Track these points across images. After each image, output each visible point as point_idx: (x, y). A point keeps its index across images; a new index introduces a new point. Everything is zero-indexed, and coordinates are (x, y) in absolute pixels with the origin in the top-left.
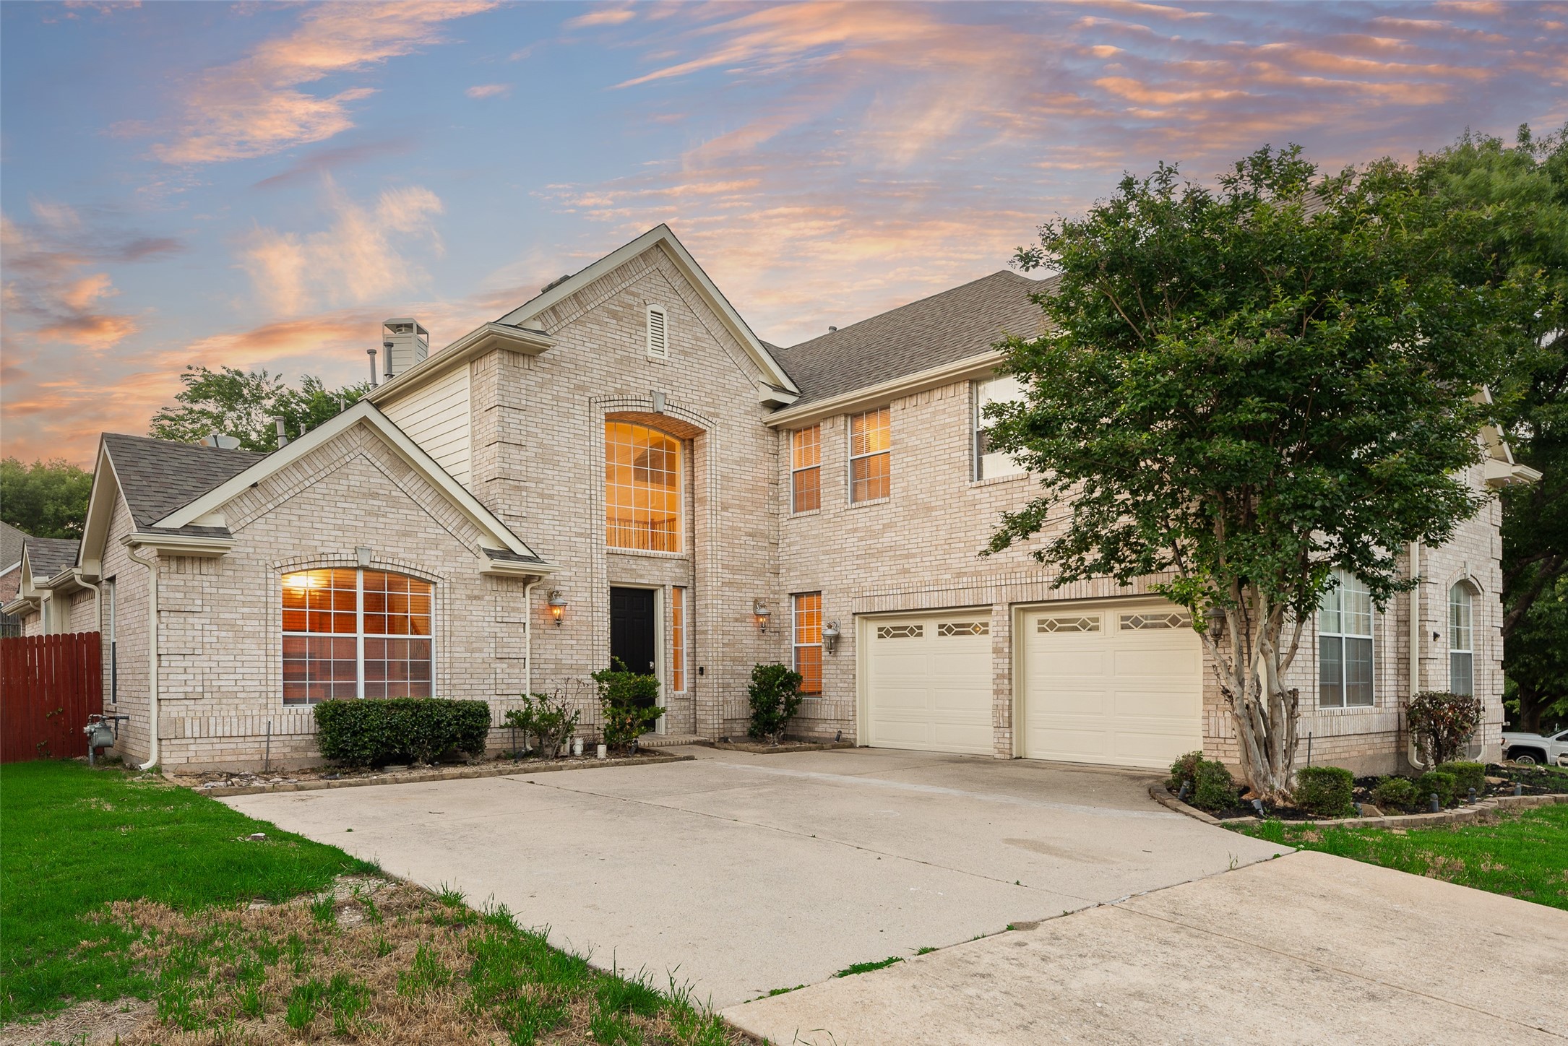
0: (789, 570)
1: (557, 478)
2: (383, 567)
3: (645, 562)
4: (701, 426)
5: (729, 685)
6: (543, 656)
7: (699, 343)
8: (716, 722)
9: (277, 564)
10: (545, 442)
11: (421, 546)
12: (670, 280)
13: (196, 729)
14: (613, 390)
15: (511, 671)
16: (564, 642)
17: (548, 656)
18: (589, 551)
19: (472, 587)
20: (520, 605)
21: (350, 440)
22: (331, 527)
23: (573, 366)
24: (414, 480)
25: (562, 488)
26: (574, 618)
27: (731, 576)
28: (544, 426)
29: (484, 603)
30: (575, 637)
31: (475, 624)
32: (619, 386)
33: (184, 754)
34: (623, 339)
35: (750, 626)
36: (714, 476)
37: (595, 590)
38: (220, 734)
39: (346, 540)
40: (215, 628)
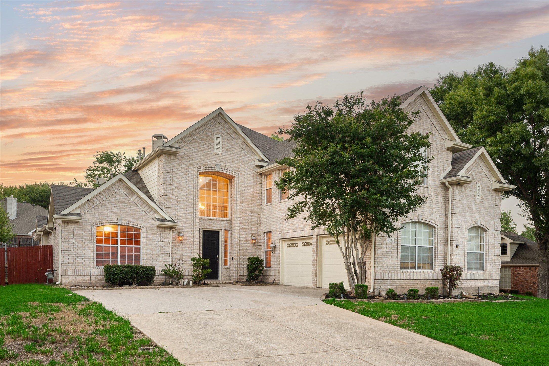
0: (264, 224)
1: (182, 195)
2: (125, 224)
3: (215, 222)
4: (233, 175)
5: (242, 264)
6: (176, 253)
7: (233, 147)
8: (236, 276)
9: (95, 224)
10: (179, 183)
11: (137, 218)
12: (223, 126)
13: (71, 273)
14: (202, 164)
15: (165, 257)
16: (184, 248)
17: (178, 253)
18: (193, 218)
19: (153, 230)
20: (168, 236)
21: (116, 185)
22: (110, 212)
23: (189, 158)
24: (136, 197)
25: (184, 198)
26: (187, 240)
27: (243, 226)
28: (178, 178)
29: (157, 235)
30: (187, 247)
31: (154, 242)
32: (204, 163)
33: (68, 280)
34: (206, 147)
35: (250, 243)
36: (237, 192)
37: (194, 231)
38: (78, 274)
39: (115, 216)
40: (77, 243)
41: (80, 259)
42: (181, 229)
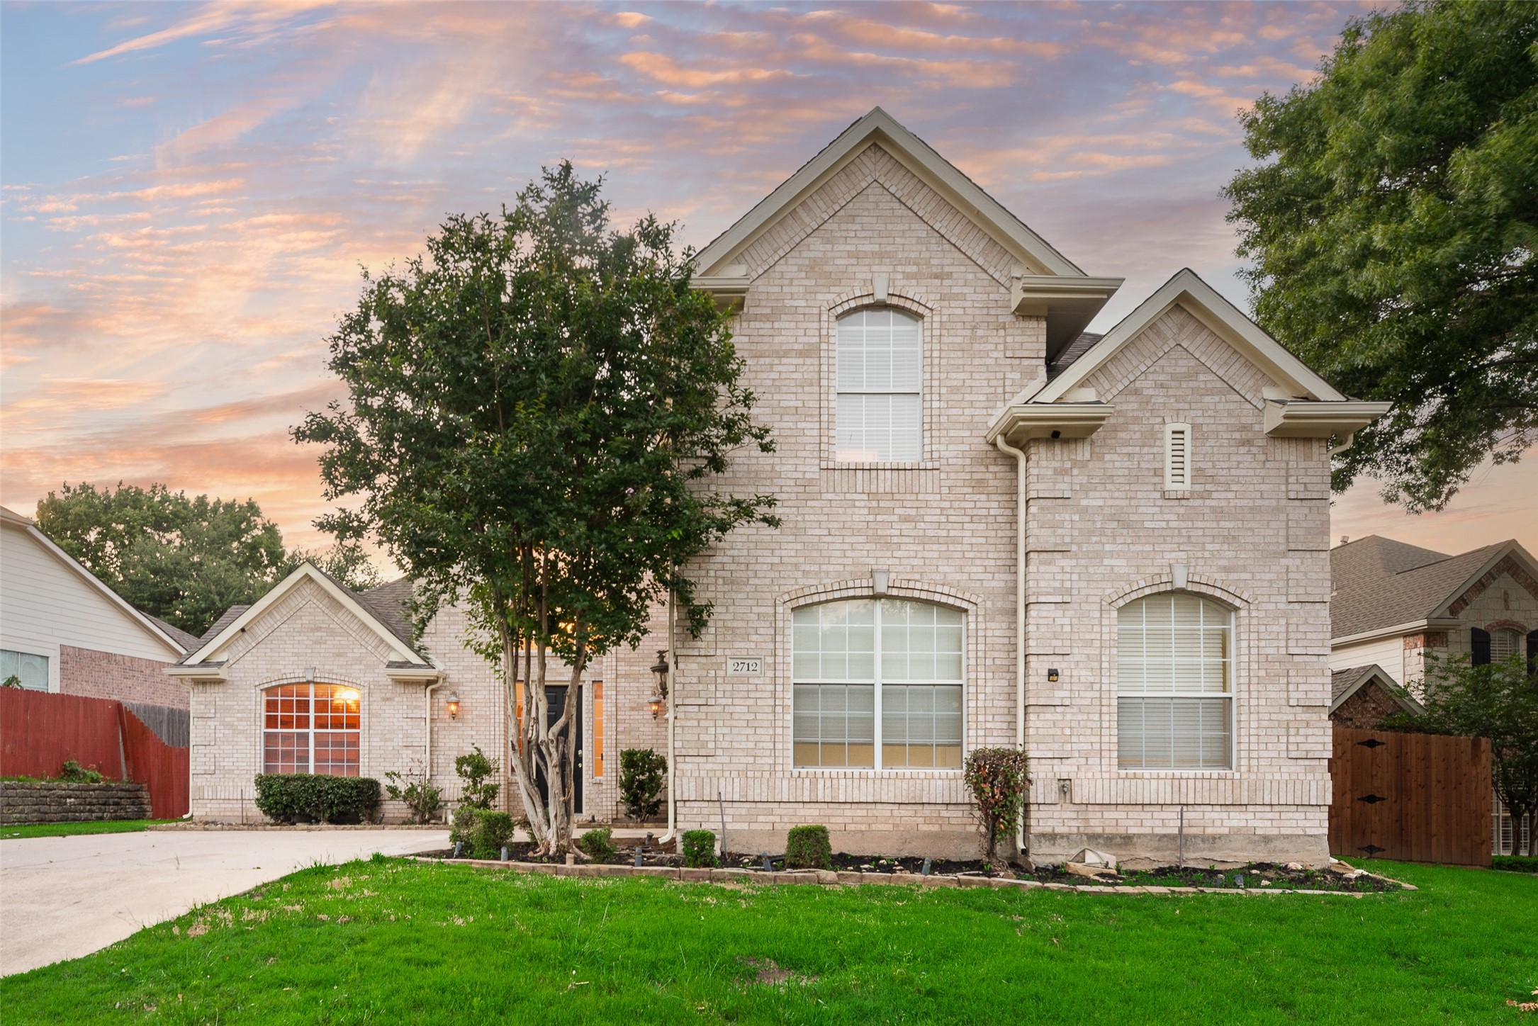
2: (322, 681)
13: (210, 794)
15: (414, 756)
19: (387, 691)
20: (421, 704)
21: (303, 592)
22: (290, 654)
26: (474, 712)
29: (395, 703)
30: (475, 728)
31: (387, 719)
33: (204, 810)
37: (492, 689)
38: (223, 798)
39: (300, 663)
40: (222, 727)
41: (227, 763)
42: (458, 684)
